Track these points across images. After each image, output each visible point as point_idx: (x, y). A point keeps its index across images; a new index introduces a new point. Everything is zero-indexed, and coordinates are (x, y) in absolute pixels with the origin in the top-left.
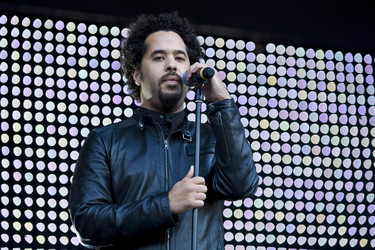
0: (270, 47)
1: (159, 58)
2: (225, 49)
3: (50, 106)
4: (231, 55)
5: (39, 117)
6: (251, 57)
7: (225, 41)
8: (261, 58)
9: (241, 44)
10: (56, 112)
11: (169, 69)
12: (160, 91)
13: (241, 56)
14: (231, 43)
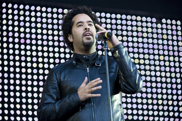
0: (164, 21)
1: (80, 25)
2: (142, 21)
3: (56, 49)
4: (144, 24)
5: (51, 55)
6: (154, 25)
7: (142, 18)
8: (159, 26)
9: (149, 19)
10: (59, 53)
11: (86, 29)
12: (83, 41)
13: (149, 25)
14: (144, 19)
